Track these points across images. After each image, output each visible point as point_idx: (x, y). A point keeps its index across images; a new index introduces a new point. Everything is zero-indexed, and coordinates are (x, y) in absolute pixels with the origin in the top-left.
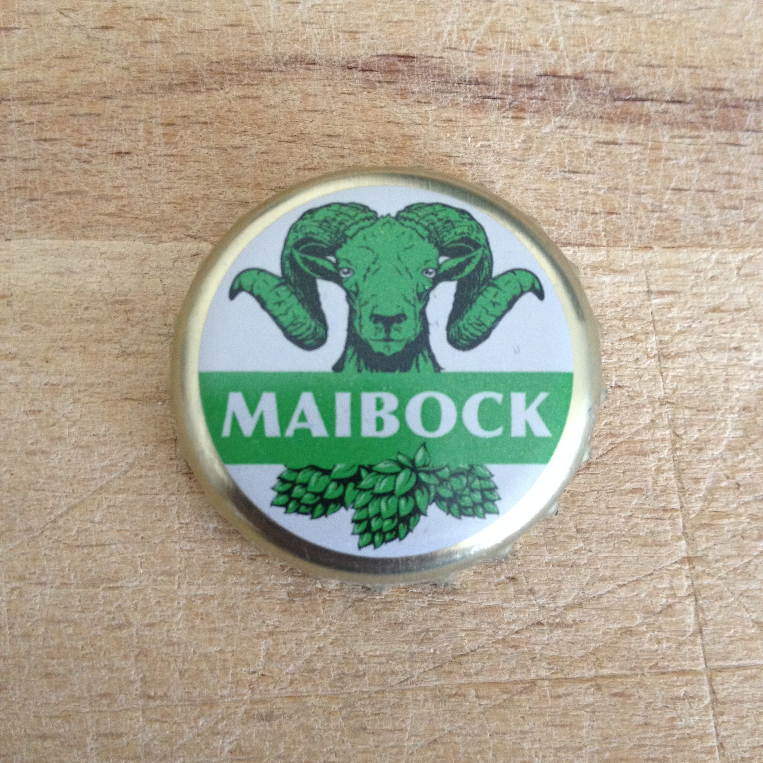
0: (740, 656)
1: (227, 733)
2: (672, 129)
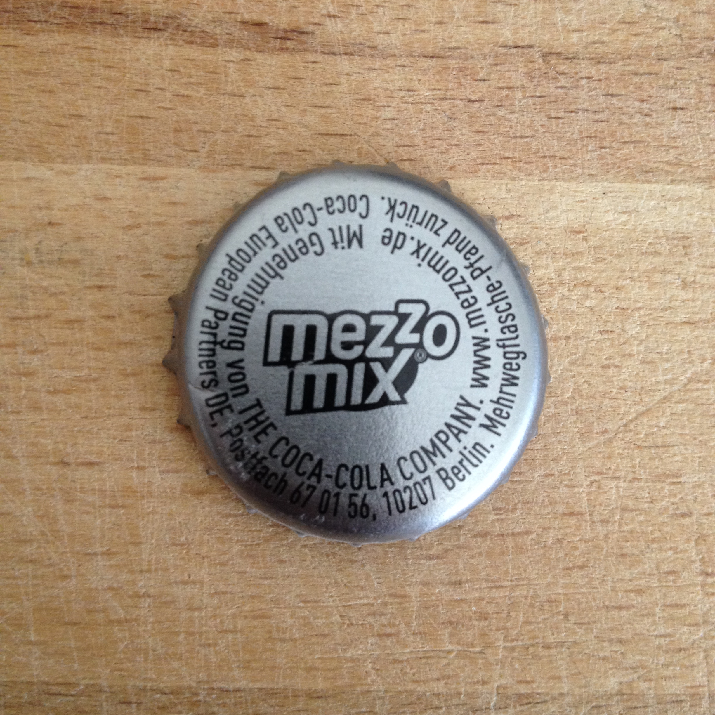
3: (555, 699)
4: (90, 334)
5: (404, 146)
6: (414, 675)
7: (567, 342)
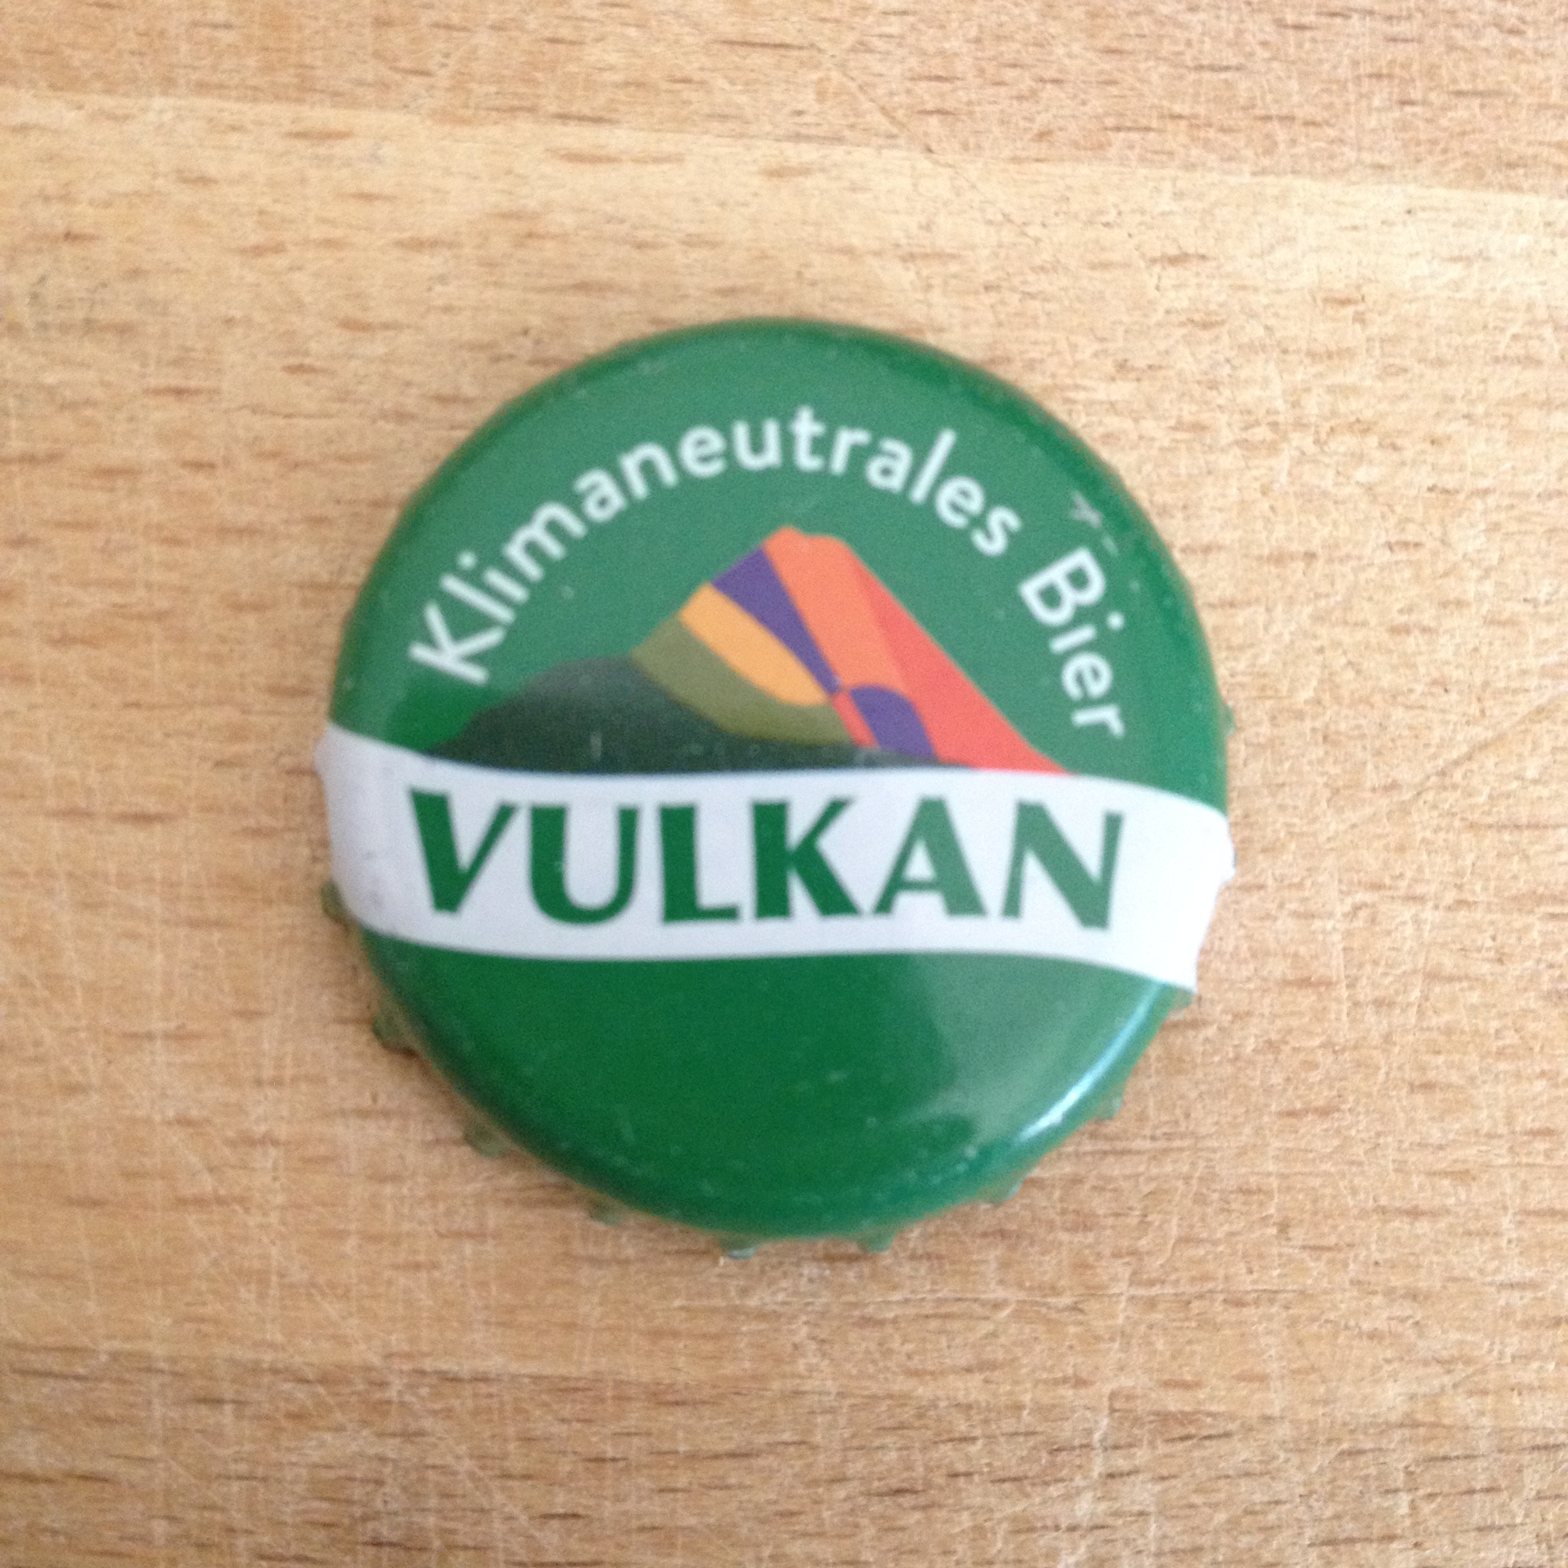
3: (1251, 1429)
4: (153, 502)
5: (930, 78)
6: (909, 1357)
7: (1308, 565)
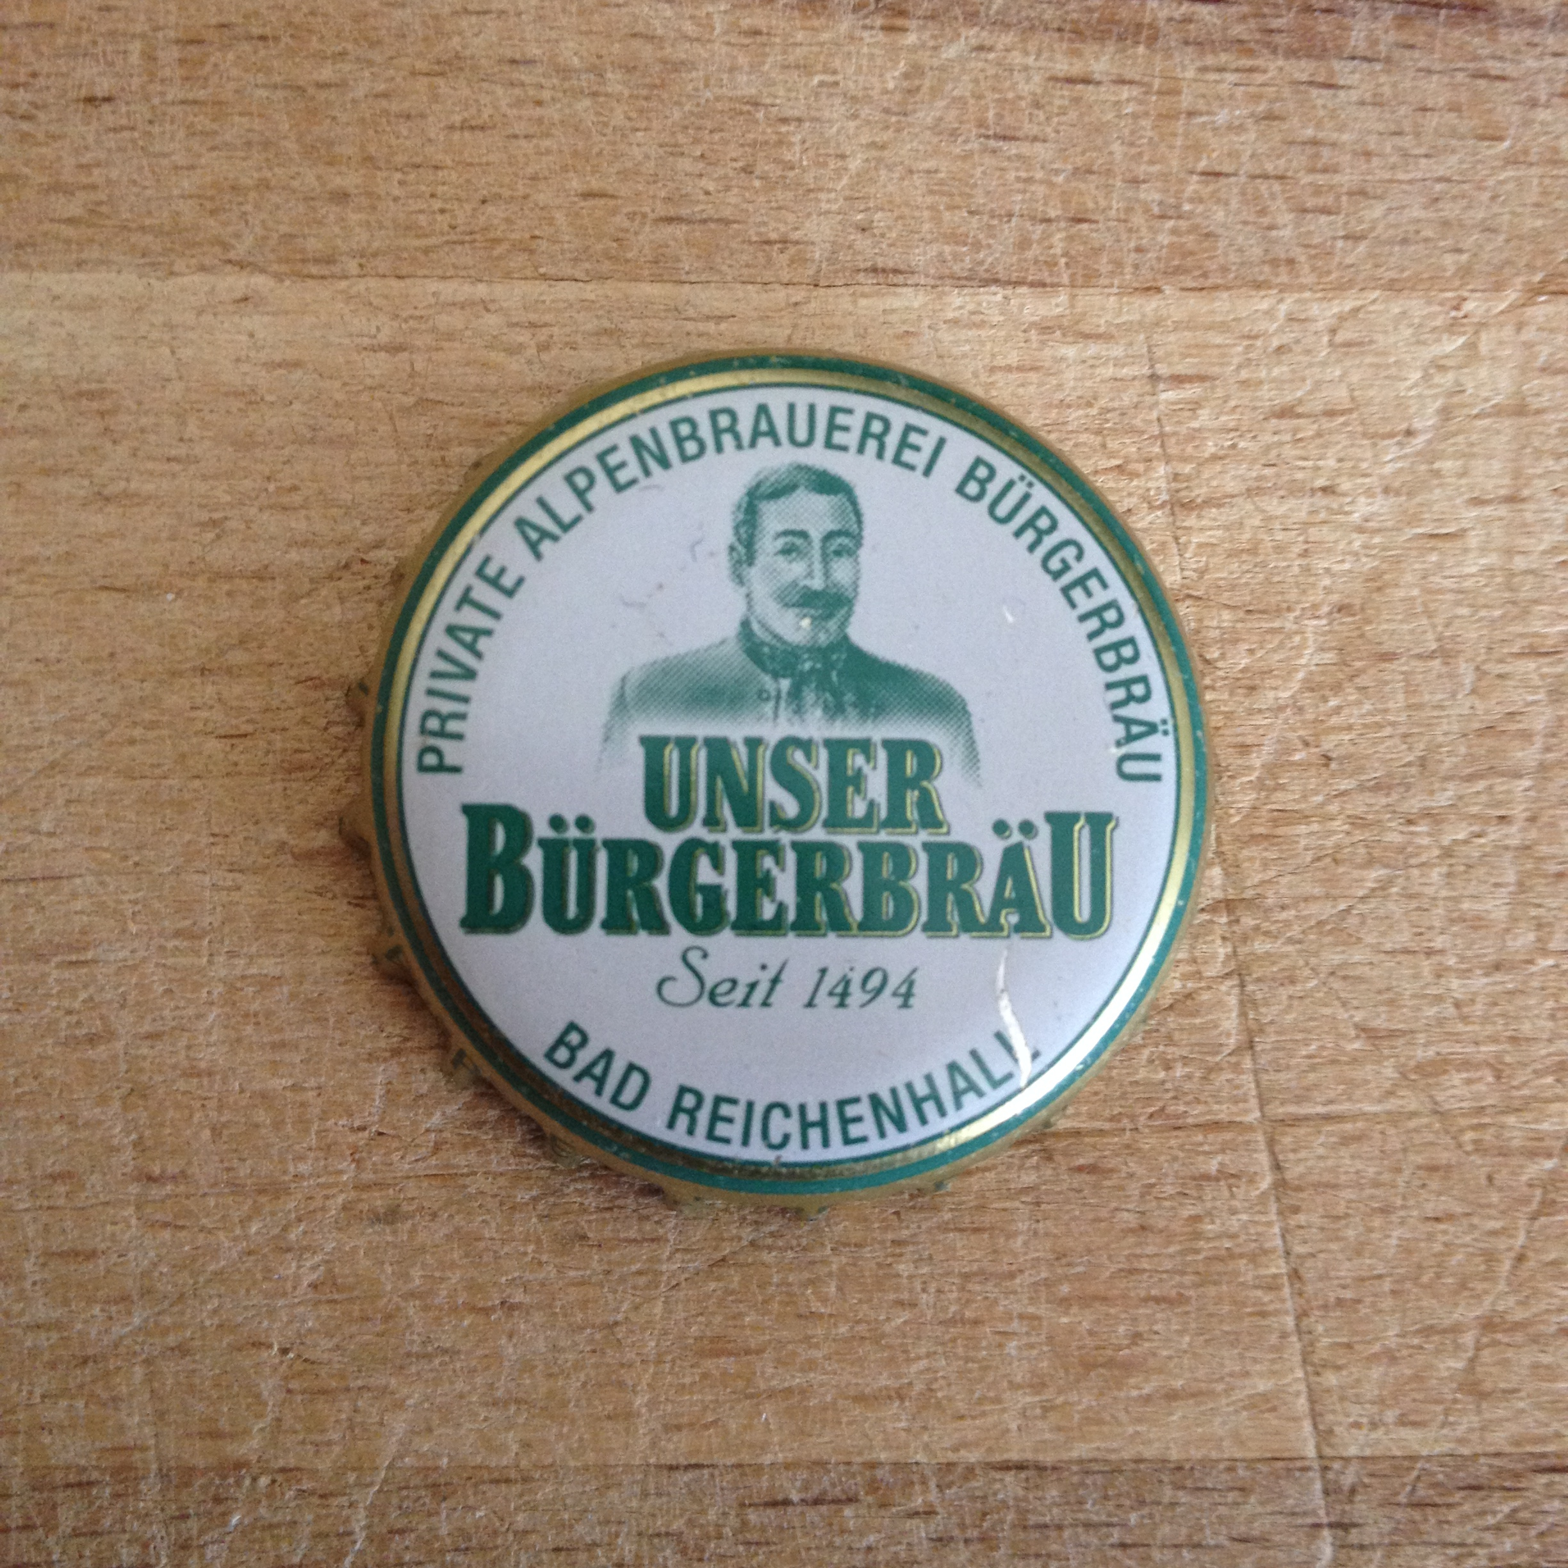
0: (1332, 1094)
1: (307, 1248)
2: (1202, 54)
